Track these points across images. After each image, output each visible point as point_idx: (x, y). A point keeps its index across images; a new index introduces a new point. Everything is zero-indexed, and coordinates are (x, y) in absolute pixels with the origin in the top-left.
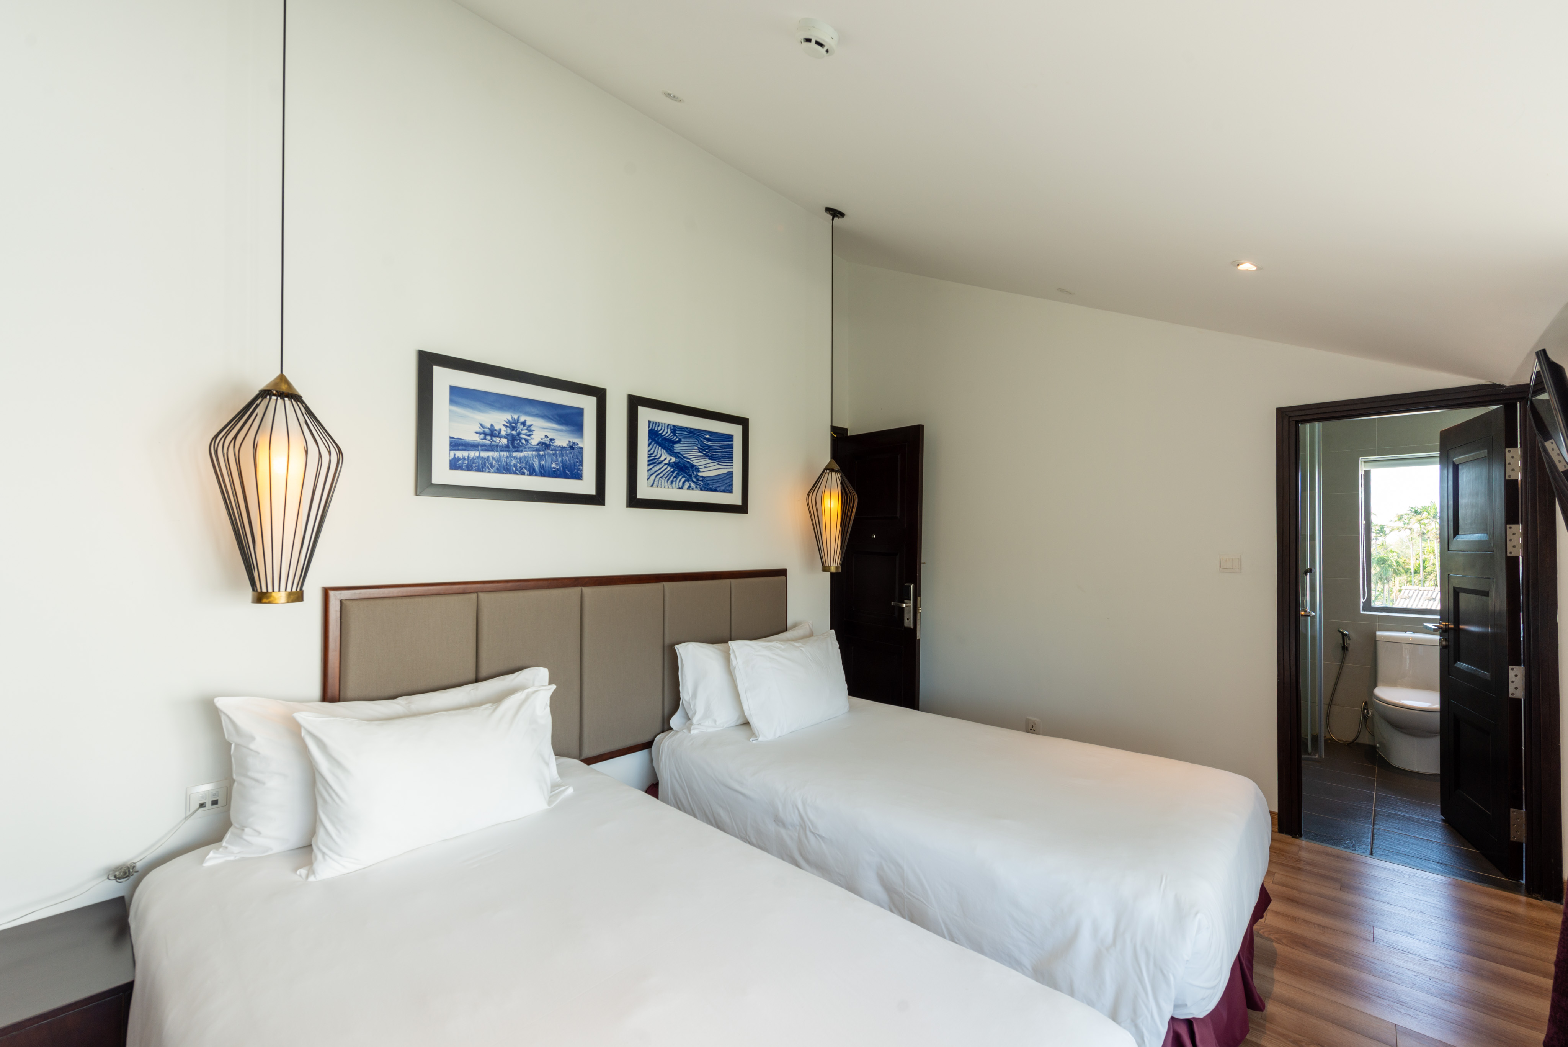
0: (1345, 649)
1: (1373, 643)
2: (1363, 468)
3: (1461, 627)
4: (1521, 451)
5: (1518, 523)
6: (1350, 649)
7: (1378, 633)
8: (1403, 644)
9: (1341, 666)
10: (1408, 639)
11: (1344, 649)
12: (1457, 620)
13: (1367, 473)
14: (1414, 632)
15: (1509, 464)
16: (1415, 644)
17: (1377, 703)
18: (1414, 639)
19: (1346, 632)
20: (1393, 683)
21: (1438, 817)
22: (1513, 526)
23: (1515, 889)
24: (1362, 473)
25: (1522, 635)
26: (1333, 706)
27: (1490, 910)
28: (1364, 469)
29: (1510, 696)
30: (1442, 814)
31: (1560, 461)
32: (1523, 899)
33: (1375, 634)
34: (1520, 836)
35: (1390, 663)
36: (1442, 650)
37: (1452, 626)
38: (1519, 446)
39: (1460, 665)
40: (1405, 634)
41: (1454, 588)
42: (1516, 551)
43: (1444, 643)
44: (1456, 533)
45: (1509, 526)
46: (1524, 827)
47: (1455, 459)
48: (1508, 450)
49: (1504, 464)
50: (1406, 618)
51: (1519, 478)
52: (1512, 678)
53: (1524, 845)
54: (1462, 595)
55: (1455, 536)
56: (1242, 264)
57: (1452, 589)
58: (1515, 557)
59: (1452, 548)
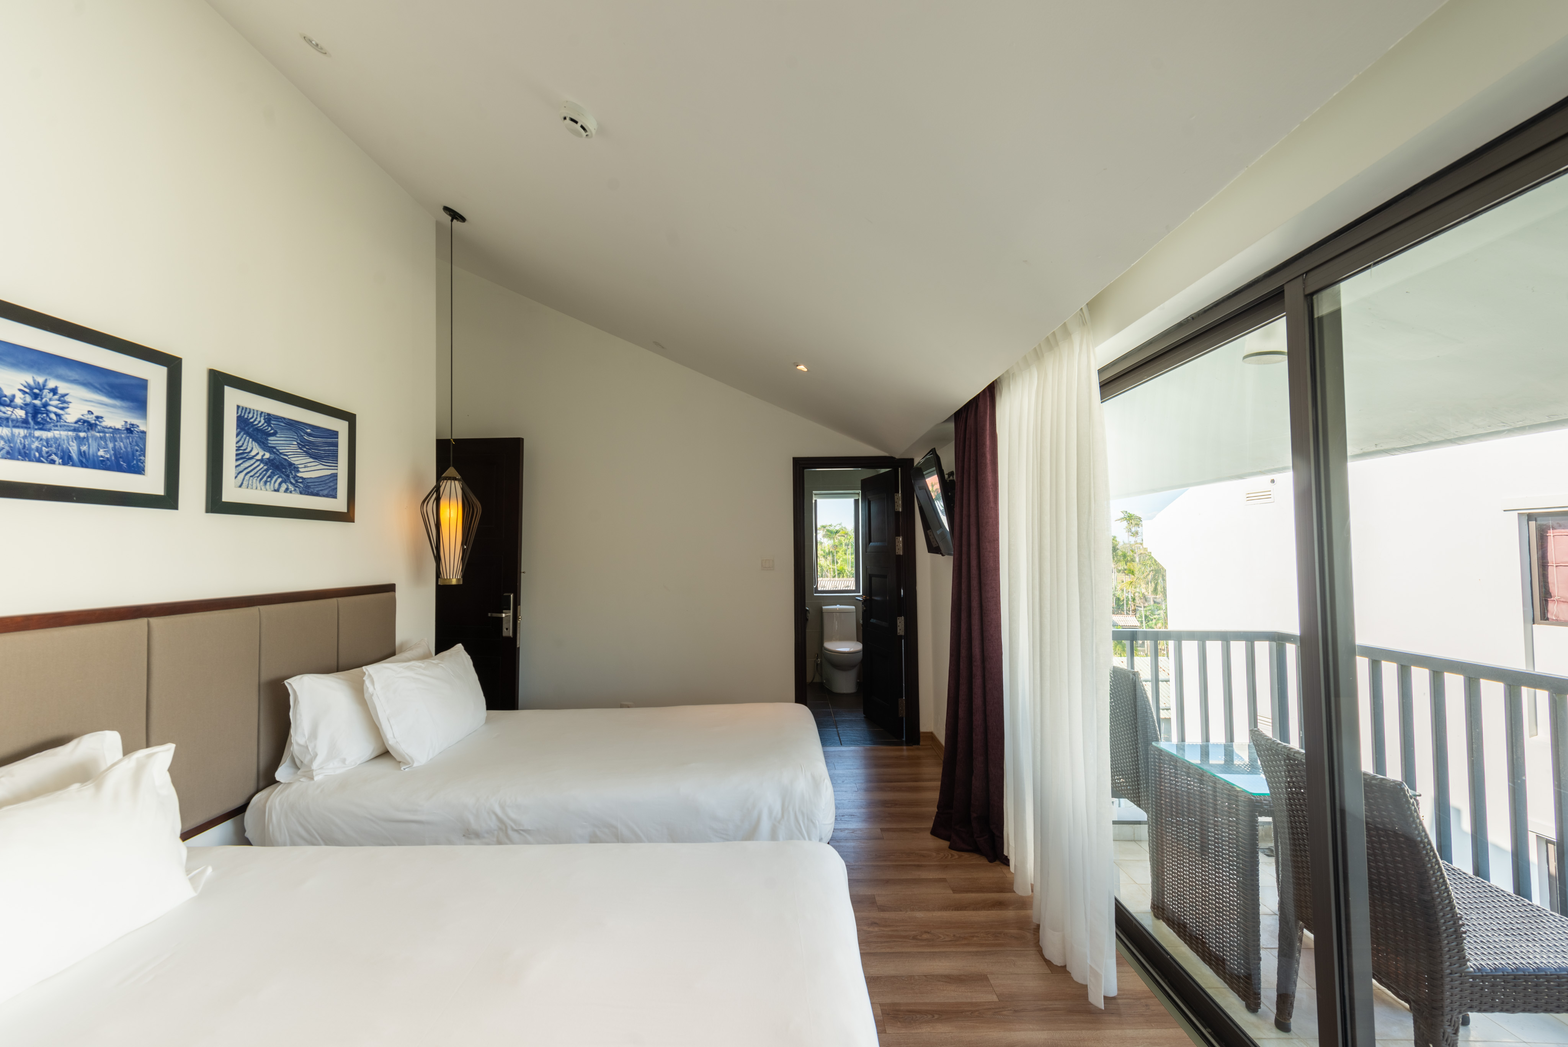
1: (821, 612)
2: (814, 499)
3: (873, 598)
4: (901, 495)
5: (900, 536)
6: (810, 619)
7: (824, 607)
8: (836, 613)
10: (836, 609)
12: (870, 593)
13: (816, 501)
14: (840, 605)
15: (896, 502)
16: (841, 612)
17: (825, 652)
18: (840, 609)
20: (831, 639)
21: (861, 716)
22: (898, 537)
23: (901, 744)
24: (813, 502)
29: (898, 634)
30: (864, 714)
32: (905, 747)
33: (822, 608)
34: (902, 712)
35: (831, 626)
36: (863, 613)
37: (868, 598)
38: (900, 492)
39: (872, 620)
40: (838, 607)
41: (870, 575)
42: (900, 551)
43: (865, 608)
44: (870, 541)
45: (896, 537)
46: (904, 708)
47: (869, 497)
48: (895, 494)
49: (893, 502)
50: (838, 597)
51: (900, 510)
52: (898, 624)
53: (904, 719)
54: (873, 579)
55: (869, 544)
56: (800, 365)
57: (868, 576)
58: (900, 556)
59: (868, 550)
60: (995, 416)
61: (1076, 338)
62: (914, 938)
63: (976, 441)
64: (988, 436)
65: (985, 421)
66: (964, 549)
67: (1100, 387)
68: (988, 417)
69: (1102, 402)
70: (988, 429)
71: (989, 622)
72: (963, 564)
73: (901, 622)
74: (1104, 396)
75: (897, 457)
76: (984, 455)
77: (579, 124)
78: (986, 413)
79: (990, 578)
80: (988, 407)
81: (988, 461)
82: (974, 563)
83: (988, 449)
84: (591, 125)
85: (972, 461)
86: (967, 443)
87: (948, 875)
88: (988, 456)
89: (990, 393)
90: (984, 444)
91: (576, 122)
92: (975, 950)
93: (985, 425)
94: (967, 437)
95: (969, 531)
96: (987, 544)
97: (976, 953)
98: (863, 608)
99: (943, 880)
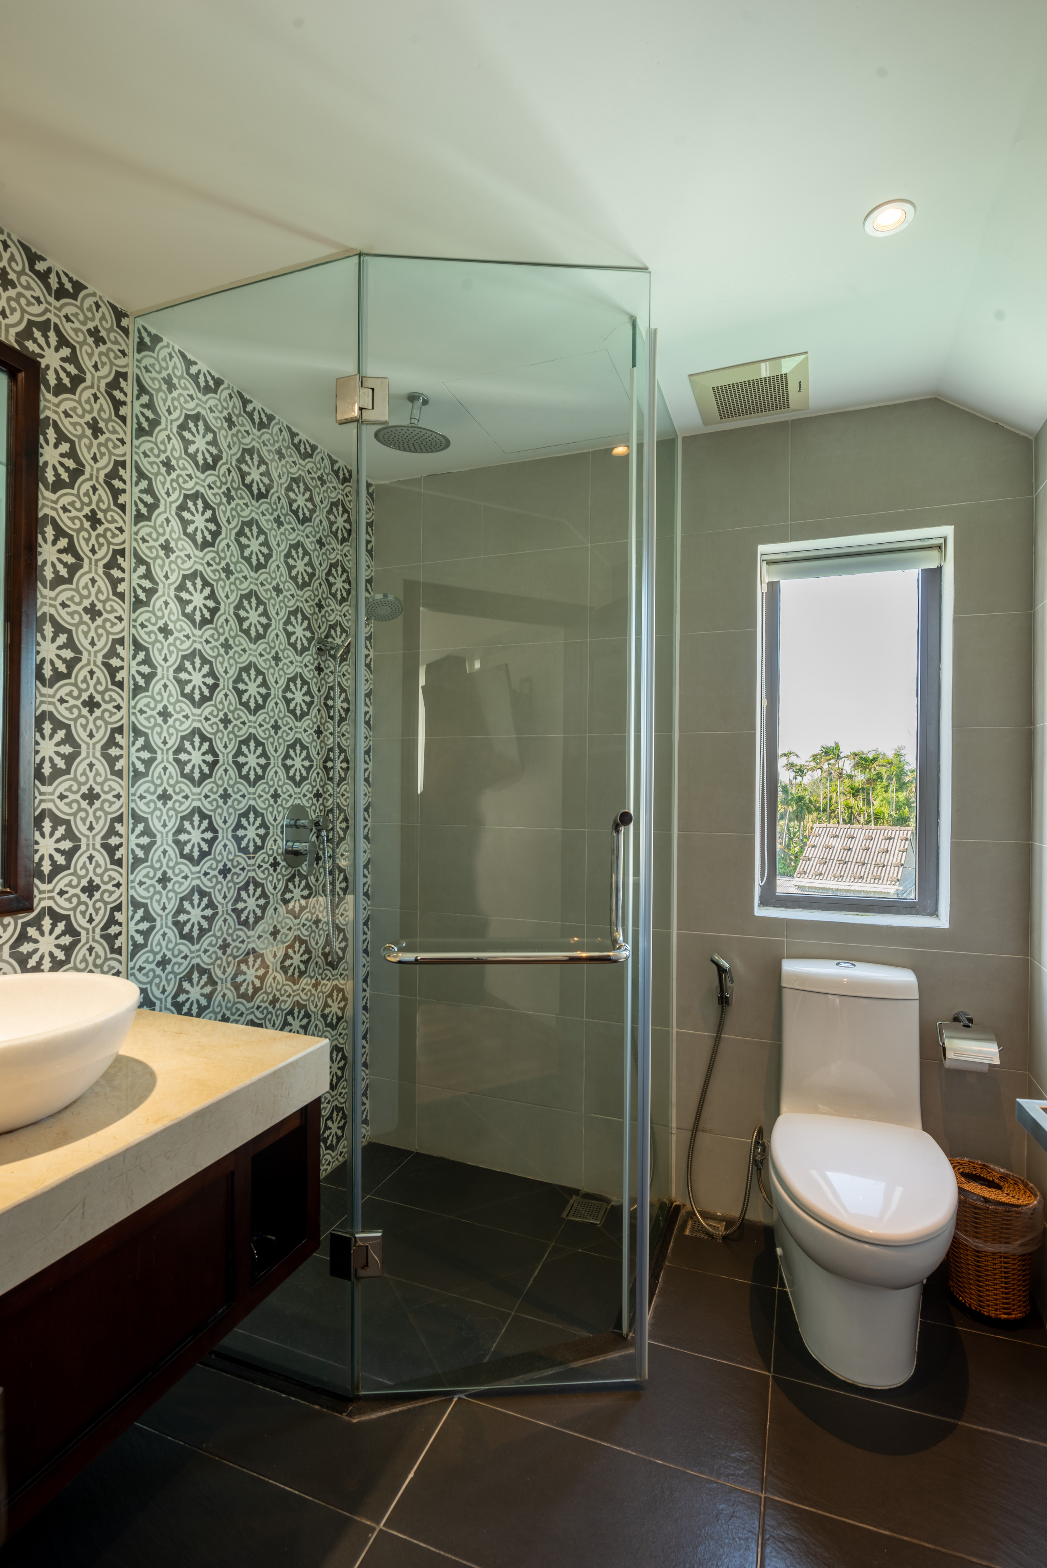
0: (724, 1001)
1: (775, 990)
2: (764, 577)
6: (734, 1001)
7: (786, 966)
9: (717, 1040)
11: (722, 1003)
19: (726, 965)
24: (761, 589)
26: (700, 1134)
28: (767, 580)
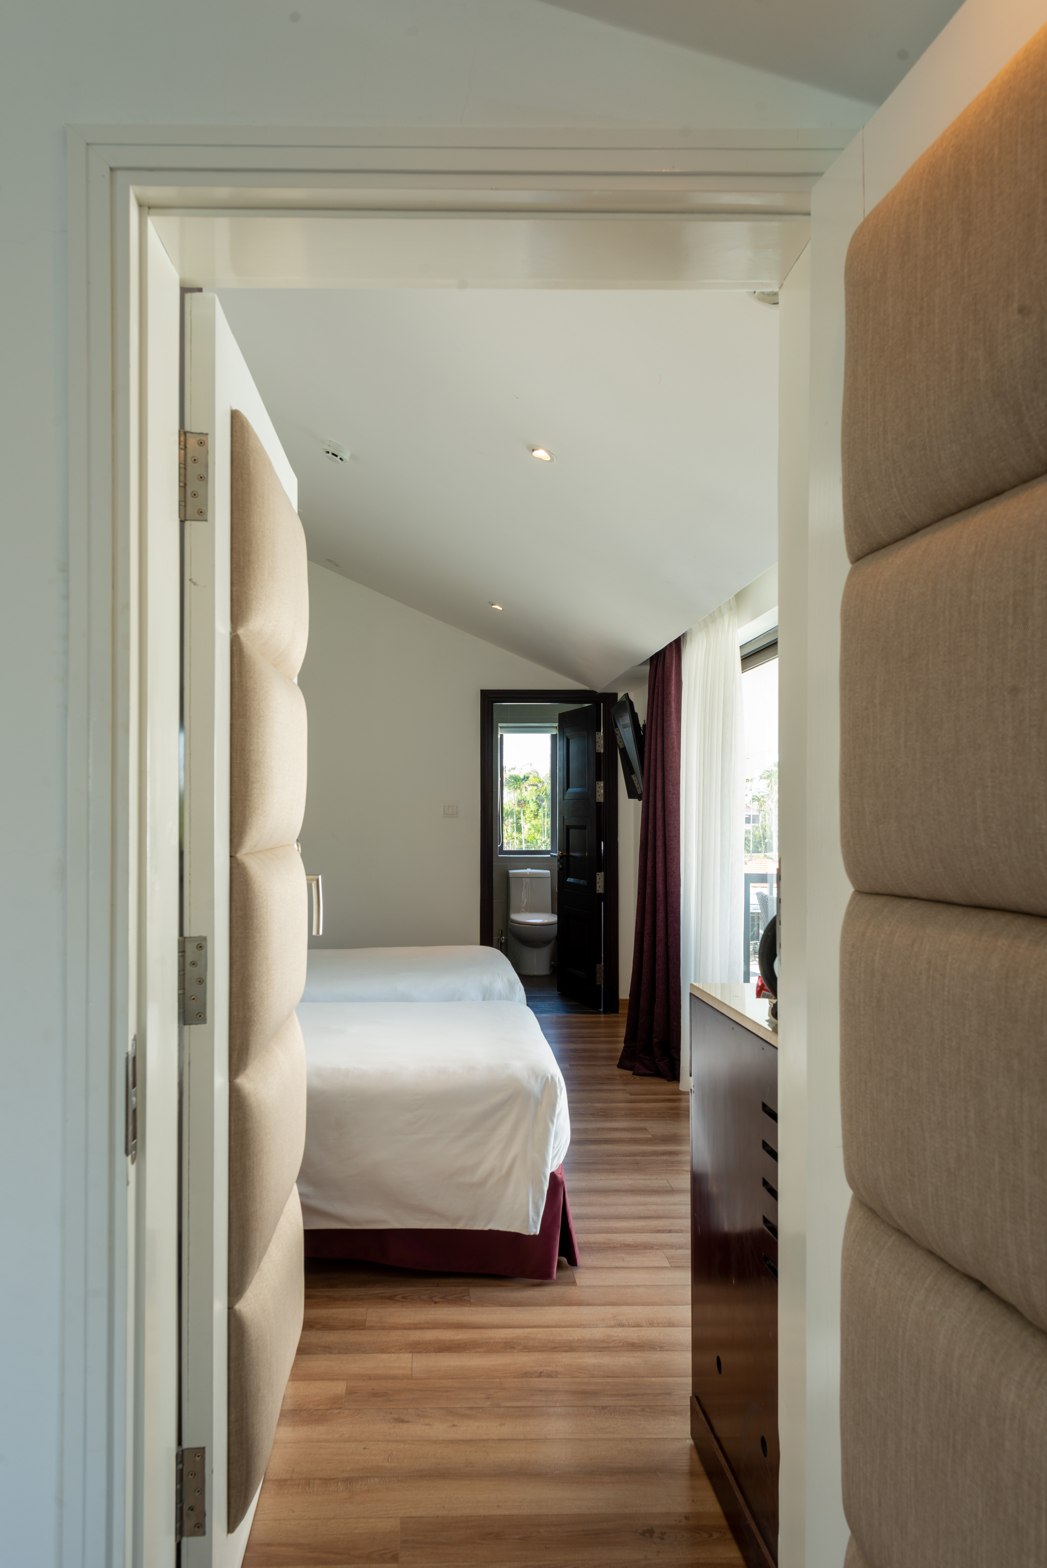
1: (507, 877)
2: (500, 733)
3: (570, 854)
4: (603, 734)
5: (601, 781)
7: (511, 871)
8: (523, 879)
10: (526, 874)
12: (568, 850)
13: (502, 736)
14: (532, 869)
15: (598, 742)
16: (532, 877)
17: (513, 925)
18: (530, 873)
20: (518, 911)
21: (556, 993)
22: (599, 782)
23: (599, 1013)
24: (499, 737)
25: (602, 849)
27: (585, 1050)
29: (597, 892)
30: (558, 990)
31: (620, 742)
32: (602, 1015)
33: (508, 872)
34: (600, 980)
35: (520, 895)
36: (558, 871)
37: (565, 854)
38: (602, 731)
39: (569, 880)
40: (529, 870)
41: (567, 826)
42: (600, 799)
43: (561, 866)
44: (568, 787)
45: (597, 782)
46: (602, 974)
47: (567, 735)
48: (597, 733)
49: (595, 742)
50: (528, 857)
51: (602, 752)
52: (598, 880)
53: (602, 986)
54: (571, 831)
55: (567, 790)
56: (495, 605)
57: (565, 827)
58: (600, 803)
59: (566, 798)
60: (681, 667)
61: (726, 618)
62: (591, 1114)
63: (663, 689)
64: (673, 685)
65: (671, 672)
66: (651, 791)
67: (742, 660)
68: (674, 668)
69: (742, 673)
70: (674, 679)
71: (671, 859)
72: (650, 805)
73: (600, 877)
74: (745, 667)
75: (599, 691)
76: (669, 704)
77: (339, 457)
78: (672, 664)
79: (673, 819)
80: (674, 659)
81: (673, 710)
82: (659, 805)
83: (673, 698)
84: (346, 457)
85: (659, 708)
86: (656, 691)
87: (628, 1088)
88: (673, 704)
89: (676, 646)
90: (670, 693)
91: (336, 456)
92: (641, 1119)
93: (670, 676)
94: (656, 684)
95: (656, 775)
96: (671, 787)
97: (641, 1120)
98: (558, 866)
99: (625, 1090)
